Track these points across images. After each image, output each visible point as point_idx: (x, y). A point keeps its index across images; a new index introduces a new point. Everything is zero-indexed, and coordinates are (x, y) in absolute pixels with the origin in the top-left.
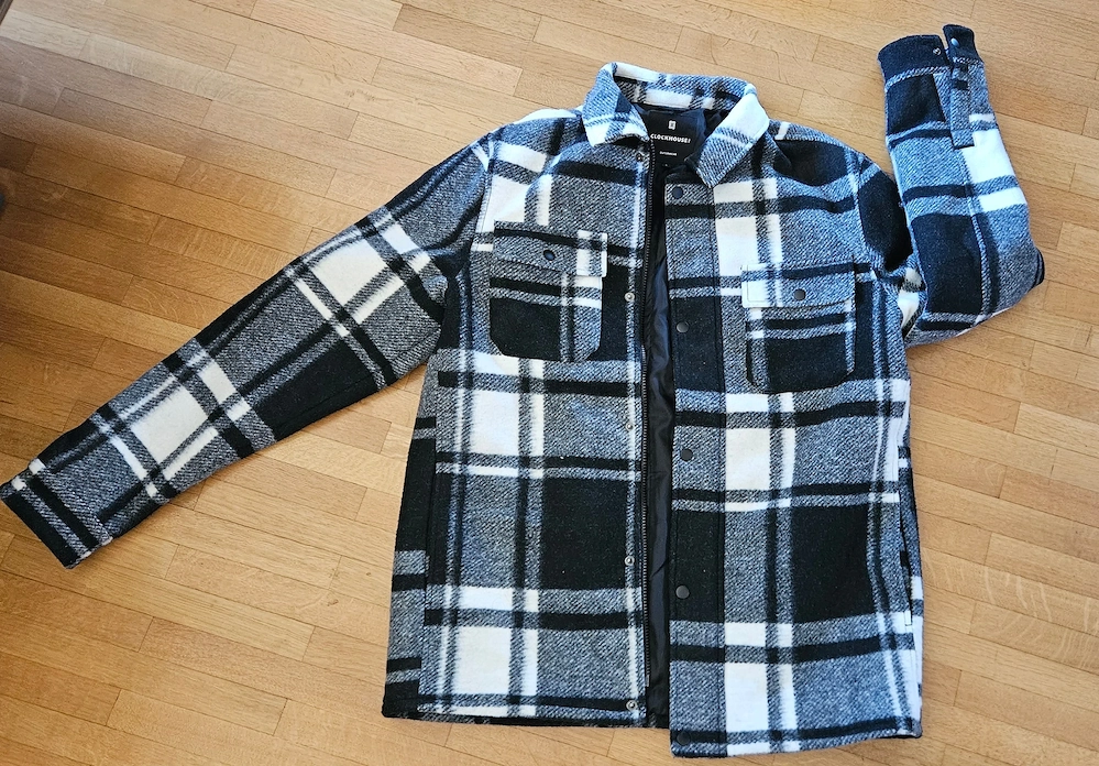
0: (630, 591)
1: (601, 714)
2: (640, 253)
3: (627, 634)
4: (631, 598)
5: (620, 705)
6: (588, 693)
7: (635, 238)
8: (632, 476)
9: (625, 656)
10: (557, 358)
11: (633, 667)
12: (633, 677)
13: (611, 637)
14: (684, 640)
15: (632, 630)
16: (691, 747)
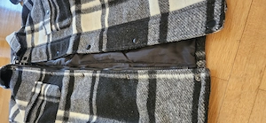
0: (140, 77)
1: (201, 99)
2: (42, 70)
3: (160, 79)
4: (143, 76)
5: (197, 85)
6: (189, 106)
7: (37, 71)
8: (98, 75)
9: (170, 81)
10: (58, 104)
11: (176, 76)
12: (182, 76)
13: (160, 89)
14: (157, 36)
15: (158, 76)
16: (217, 19)
